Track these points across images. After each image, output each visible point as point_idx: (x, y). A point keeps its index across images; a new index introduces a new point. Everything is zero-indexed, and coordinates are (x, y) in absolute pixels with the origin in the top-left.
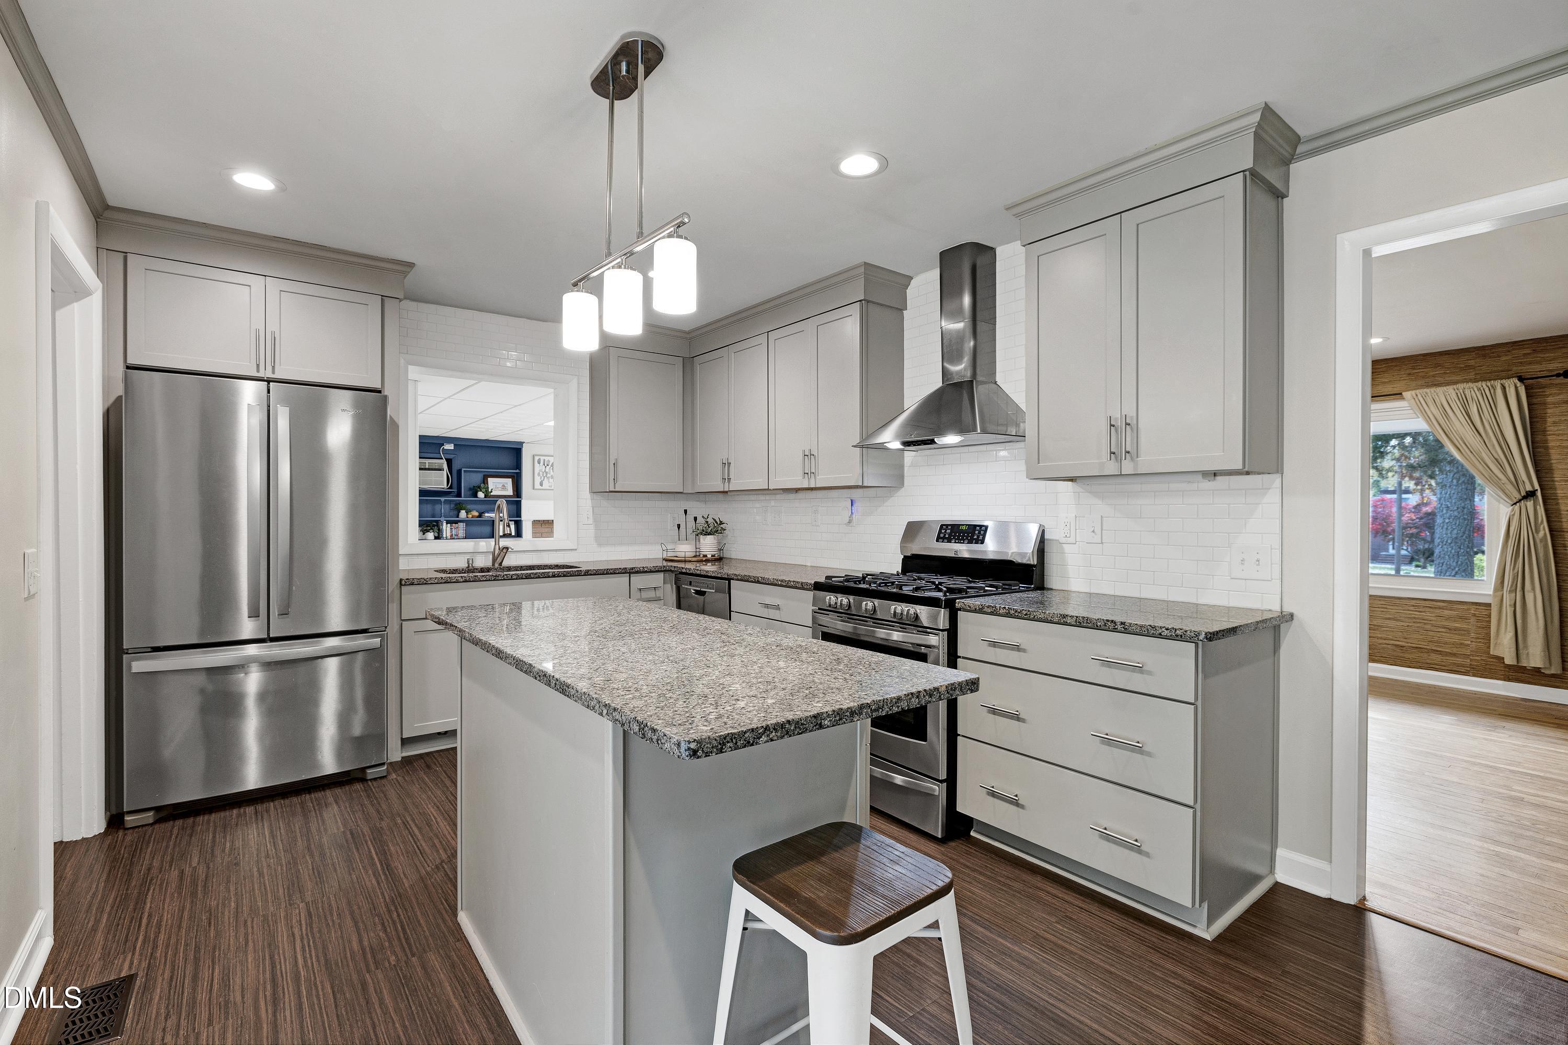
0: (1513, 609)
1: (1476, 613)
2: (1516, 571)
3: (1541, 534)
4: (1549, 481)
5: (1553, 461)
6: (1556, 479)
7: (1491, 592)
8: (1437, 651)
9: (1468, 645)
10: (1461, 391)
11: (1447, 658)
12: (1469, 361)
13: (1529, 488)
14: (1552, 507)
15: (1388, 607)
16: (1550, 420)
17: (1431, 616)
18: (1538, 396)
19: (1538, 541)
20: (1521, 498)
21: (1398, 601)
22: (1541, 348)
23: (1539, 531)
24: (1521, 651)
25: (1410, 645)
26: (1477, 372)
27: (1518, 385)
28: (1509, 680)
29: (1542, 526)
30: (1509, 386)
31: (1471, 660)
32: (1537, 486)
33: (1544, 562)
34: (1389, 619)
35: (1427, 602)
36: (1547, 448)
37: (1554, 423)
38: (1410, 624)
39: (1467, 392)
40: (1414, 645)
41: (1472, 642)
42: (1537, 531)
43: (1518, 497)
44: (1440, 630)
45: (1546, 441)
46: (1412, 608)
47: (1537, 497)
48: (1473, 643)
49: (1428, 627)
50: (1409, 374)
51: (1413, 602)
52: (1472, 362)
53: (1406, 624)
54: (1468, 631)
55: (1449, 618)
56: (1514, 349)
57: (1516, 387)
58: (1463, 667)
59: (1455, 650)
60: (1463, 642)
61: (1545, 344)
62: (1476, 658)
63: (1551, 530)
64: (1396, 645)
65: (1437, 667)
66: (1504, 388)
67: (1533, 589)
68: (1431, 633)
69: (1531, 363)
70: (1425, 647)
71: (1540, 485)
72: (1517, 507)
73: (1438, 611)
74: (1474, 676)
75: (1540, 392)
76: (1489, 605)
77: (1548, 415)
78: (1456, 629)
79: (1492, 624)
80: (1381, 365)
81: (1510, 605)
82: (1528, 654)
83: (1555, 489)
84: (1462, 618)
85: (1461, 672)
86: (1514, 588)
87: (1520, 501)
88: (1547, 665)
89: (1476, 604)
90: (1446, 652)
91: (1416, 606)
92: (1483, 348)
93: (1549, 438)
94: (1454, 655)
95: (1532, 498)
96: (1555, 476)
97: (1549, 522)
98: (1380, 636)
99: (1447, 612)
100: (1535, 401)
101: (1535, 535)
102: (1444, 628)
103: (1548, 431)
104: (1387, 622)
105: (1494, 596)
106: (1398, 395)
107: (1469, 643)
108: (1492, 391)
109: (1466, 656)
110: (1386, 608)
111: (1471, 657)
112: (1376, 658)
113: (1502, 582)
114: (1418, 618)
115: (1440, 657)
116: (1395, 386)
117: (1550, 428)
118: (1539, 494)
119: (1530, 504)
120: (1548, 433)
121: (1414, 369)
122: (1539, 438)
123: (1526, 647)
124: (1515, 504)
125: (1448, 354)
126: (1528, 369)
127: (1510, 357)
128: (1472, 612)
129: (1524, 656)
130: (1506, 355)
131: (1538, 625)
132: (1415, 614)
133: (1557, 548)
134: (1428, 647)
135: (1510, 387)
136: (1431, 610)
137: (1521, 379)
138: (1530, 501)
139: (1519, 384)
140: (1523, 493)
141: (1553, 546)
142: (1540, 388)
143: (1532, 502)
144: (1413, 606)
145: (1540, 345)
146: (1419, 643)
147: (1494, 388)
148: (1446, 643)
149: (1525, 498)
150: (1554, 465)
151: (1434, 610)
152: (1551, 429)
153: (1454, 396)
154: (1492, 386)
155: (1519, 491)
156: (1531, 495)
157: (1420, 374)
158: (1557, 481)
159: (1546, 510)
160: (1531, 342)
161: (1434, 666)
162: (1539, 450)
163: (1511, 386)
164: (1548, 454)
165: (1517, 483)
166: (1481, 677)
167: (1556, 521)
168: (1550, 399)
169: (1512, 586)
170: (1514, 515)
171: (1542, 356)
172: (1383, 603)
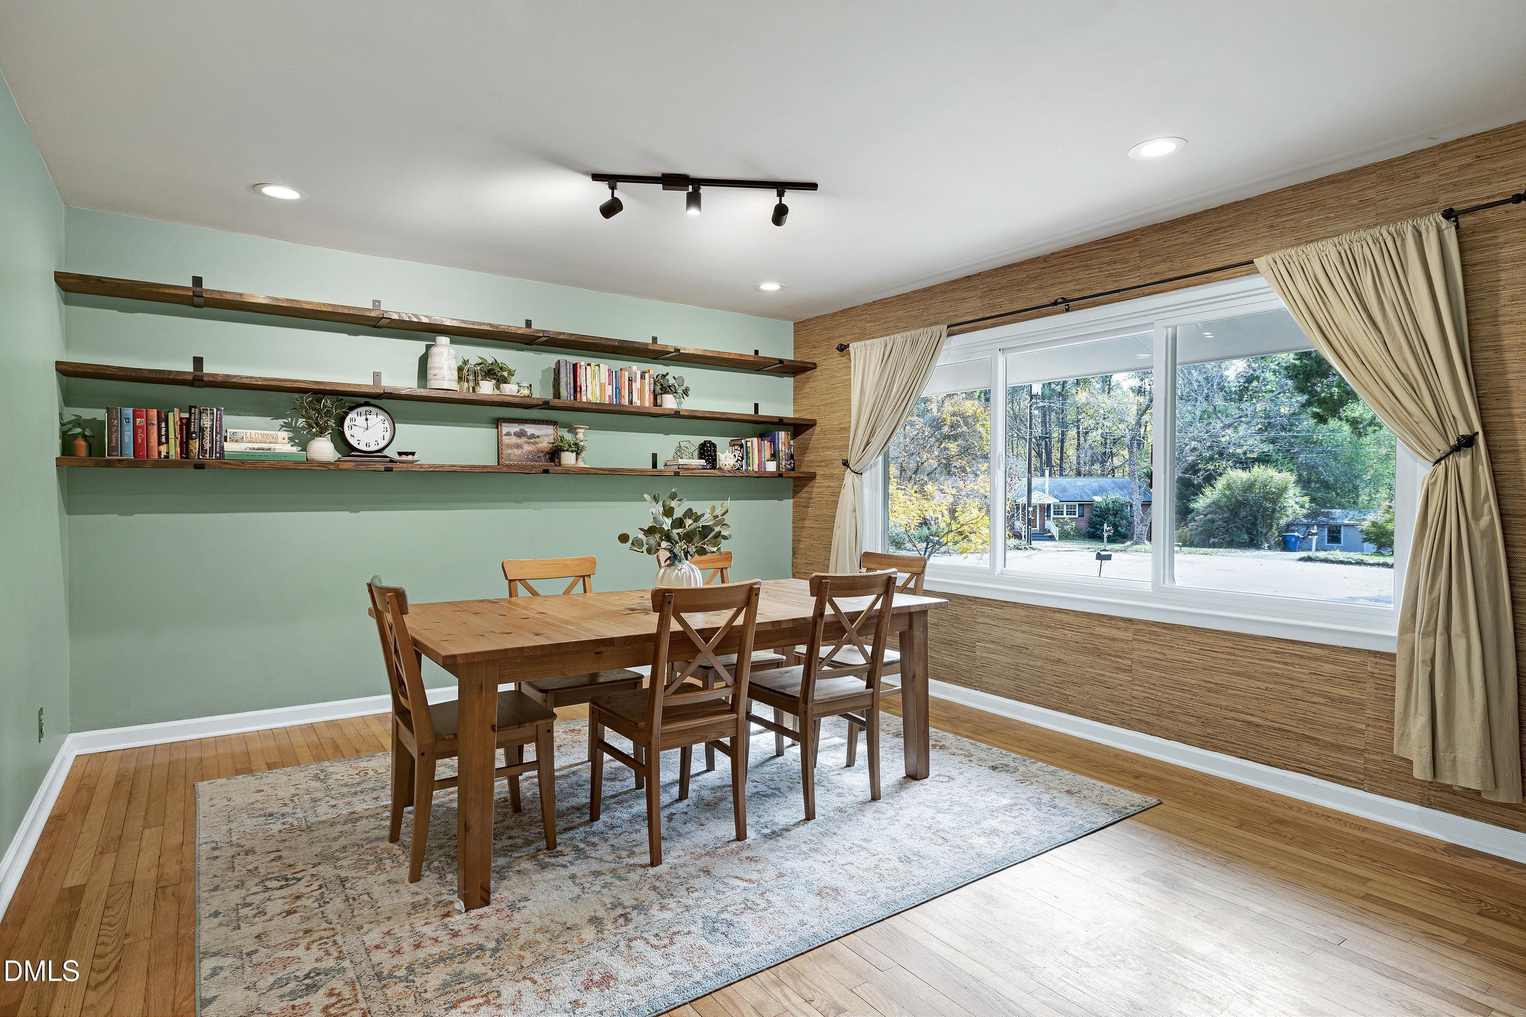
0: (1430, 669)
1: (1375, 671)
2: (1435, 594)
3: (1484, 521)
4: (1502, 416)
5: (1510, 376)
6: (1516, 411)
7: (1395, 633)
8: (1312, 738)
9: (1362, 732)
10: (1347, 247)
11: (1327, 753)
12: (1367, 192)
13: (1464, 430)
14: (1509, 468)
15: (1237, 652)
16: (1505, 294)
17: (1304, 674)
18: (1489, 245)
19: (1477, 536)
20: (1448, 449)
21: (1251, 643)
22: (1490, 151)
23: (1482, 516)
24: (1441, 754)
25: (1270, 723)
26: (1379, 211)
27: (1444, 226)
28: (1430, 805)
29: (1486, 507)
30: (1427, 229)
31: (1367, 761)
32: (1478, 428)
33: (1488, 578)
34: (1238, 674)
35: (1296, 647)
36: (1499, 349)
37: (1513, 298)
38: (1271, 686)
39: (1356, 248)
40: (1276, 725)
41: (1368, 725)
42: (1477, 516)
43: (1444, 448)
44: (1316, 699)
45: (1498, 337)
46: (1272, 657)
47: (1478, 448)
48: (1370, 728)
49: (1298, 692)
50: (1272, 226)
51: (1275, 646)
52: (1371, 194)
53: (1264, 685)
54: (1361, 705)
55: (1332, 679)
56: (1442, 160)
57: (1440, 231)
58: (1354, 771)
59: (1340, 740)
60: (1353, 724)
61: (1498, 143)
62: (1375, 757)
63: (1502, 515)
64: (1249, 723)
65: (1312, 768)
66: (1418, 235)
67: (1466, 631)
68: (1302, 705)
69: (1471, 184)
70: (1293, 729)
71: (1484, 426)
72: (1441, 468)
73: (1314, 664)
74: (1371, 791)
75: (1487, 239)
76: (1392, 657)
77: (1502, 283)
78: (1342, 700)
79: (1396, 698)
80: (1227, 215)
81: (1424, 662)
82: (1454, 761)
83: (1514, 431)
84: (1354, 681)
85: (1351, 781)
86: (1431, 627)
87: (1447, 455)
88: (1490, 785)
89: (1376, 654)
90: (1325, 741)
91: (1280, 653)
92: (1390, 163)
93: (1505, 329)
94: (1338, 748)
95: (1469, 450)
96: (1514, 405)
97: (1499, 497)
98: (1224, 703)
99: (1327, 668)
100: (1477, 257)
101: (1472, 523)
102: (1323, 696)
103: (1503, 315)
104: (1235, 679)
105: (1401, 641)
106: (1246, 266)
107: (1363, 727)
108: (1399, 243)
109: (1359, 752)
110: (1234, 655)
111: (1366, 755)
112: (1220, 743)
113: (1414, 616)
114: (1283, 676)
115: (1315, 749)
116: (1249, 250)
117: (1506, 309)
118: (1481, 439)
119: (1464, 460)
120: (1502, 319)
121: (1279, 216)
122: (1484, 330)
123: (1451, 746)
124: (1438, 462)
125: (1333, 182)
126: (1468, 195)
127: (1434, 176)
128: (1369, 669)
129: (1448, 763)
130: (1429, 172)
131: (1472, 703)
132: (1277, 668)
133: (1517, 550)
134: (1297, 730)
135: (1428, 232)
136: (1302, 662)
137: (1449, 214)
138: (1465, 456)
139: (1444, 223)
140: (1453, 442)
141: (1506, 545)
142: (1489, 231)
143: (1469, 457)
144: (1276, 652)
145: (1488, 145)
146: (1284, 721)
147: (1401, 235)
148: (1326, 725)
149: (1456, 449)
150: (1512, 384)
151: (1307, 663)
152: (1507, 311)
153: (1335, 258)
154: (1398, 233)
155: (1447, 439)
156: (1467, 442)
157: (1288, 225)
158: (1519, 416)
159: (1495, 475)
160: (1473, 142)
161: (1307, 766)
162: (1485, 354)
163: (1430, 228)
164: (1502, 362)
165: (1441, 424)
166: (1382, 794)
167: (1513, 496)
168: (1506, 252)
169: (1428, 622)
170: (1435, 483)
171: (1493, 166)
172: (1228, 644)
